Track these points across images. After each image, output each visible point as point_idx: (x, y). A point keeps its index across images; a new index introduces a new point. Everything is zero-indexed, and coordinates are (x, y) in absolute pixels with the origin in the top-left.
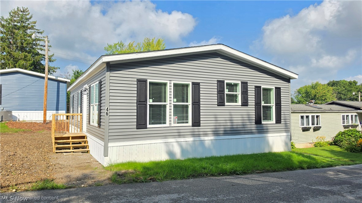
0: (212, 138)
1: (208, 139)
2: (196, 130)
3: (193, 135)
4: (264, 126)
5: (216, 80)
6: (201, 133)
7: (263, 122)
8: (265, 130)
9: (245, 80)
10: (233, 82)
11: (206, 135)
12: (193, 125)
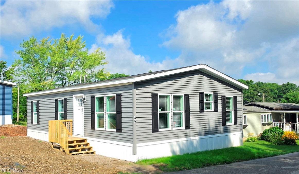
0: (197, 138)
1: (195, 139)
2: (188, 132)
3: (186, 136)
4: (228, 127)
5: (199, 92)
6: (191, 134)
7: (227, 124)
8: (229, 130)
9: (216, 91)
10: (208, 93)
11: (194, 135)
12: (186, 129)
